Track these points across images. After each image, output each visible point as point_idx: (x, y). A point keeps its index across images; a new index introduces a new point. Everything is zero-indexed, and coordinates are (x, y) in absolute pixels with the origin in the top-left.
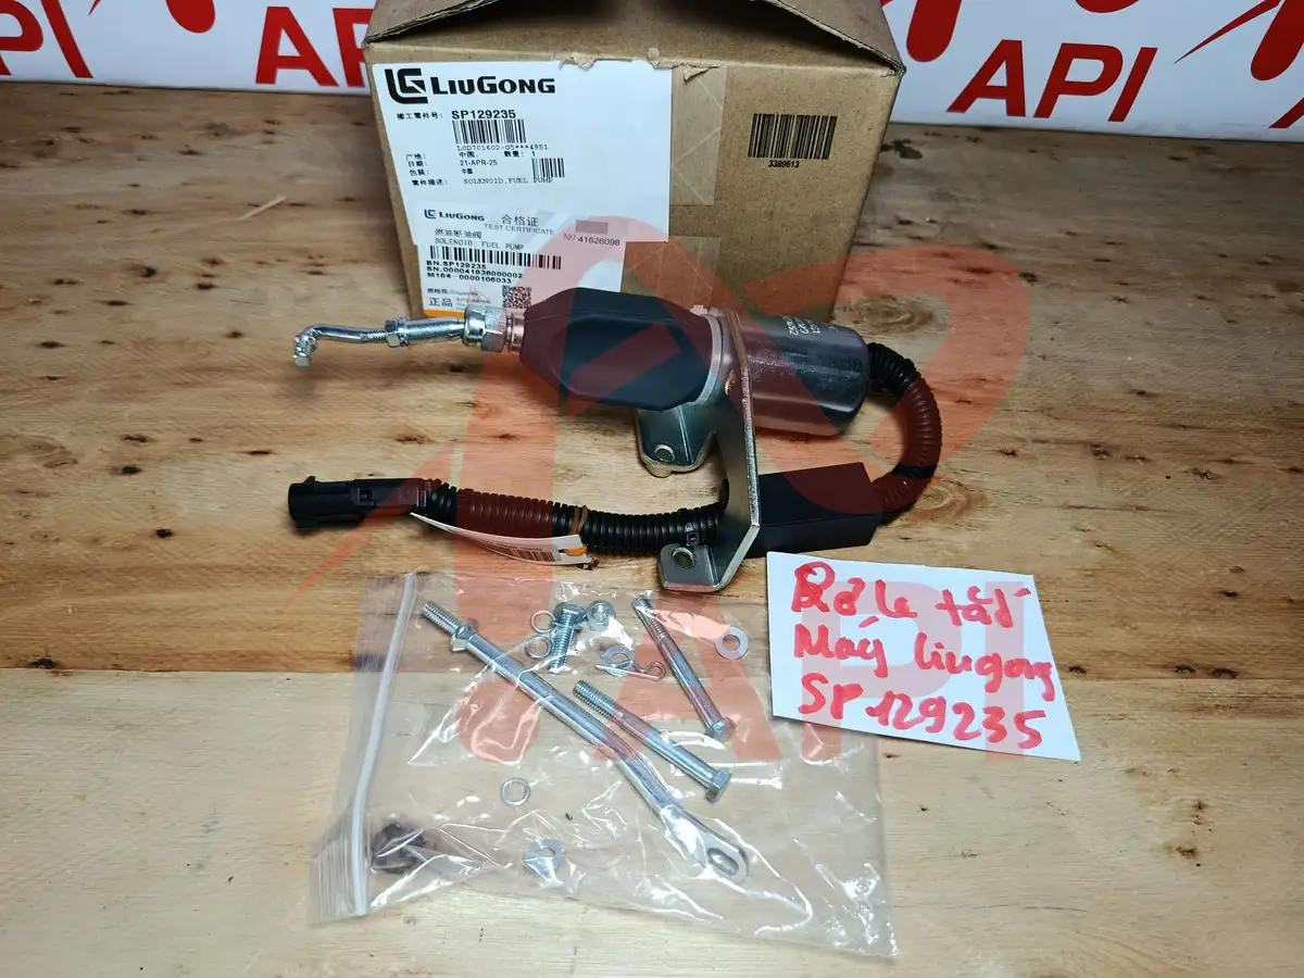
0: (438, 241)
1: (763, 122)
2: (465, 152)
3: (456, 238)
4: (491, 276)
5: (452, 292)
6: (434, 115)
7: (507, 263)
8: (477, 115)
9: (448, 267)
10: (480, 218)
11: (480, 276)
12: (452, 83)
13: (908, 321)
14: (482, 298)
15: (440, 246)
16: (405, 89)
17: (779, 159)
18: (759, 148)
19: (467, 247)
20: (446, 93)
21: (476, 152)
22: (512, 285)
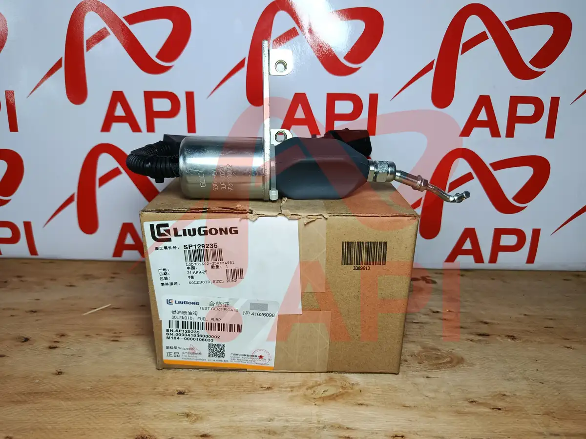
0: (173, 318)
1: (347, 246)
2: (190, 267)
3: (184, 316)
4: (202, 338)
5: (180, 348)
6: (175, 247)
7: (211, 330)
8: (197, 247)
9: (178, 333)
10: (197, 304)
11: (196, 338)
12: (184, 231)
13: (450, 362)
14: (197, 352)
15: (174, 320)
16: (160, 234)
17: (358, 266)
18: (347, 260)
19: (189, 321)
20: (181, 236)
21: (196, 267)
22: (214, 343)
